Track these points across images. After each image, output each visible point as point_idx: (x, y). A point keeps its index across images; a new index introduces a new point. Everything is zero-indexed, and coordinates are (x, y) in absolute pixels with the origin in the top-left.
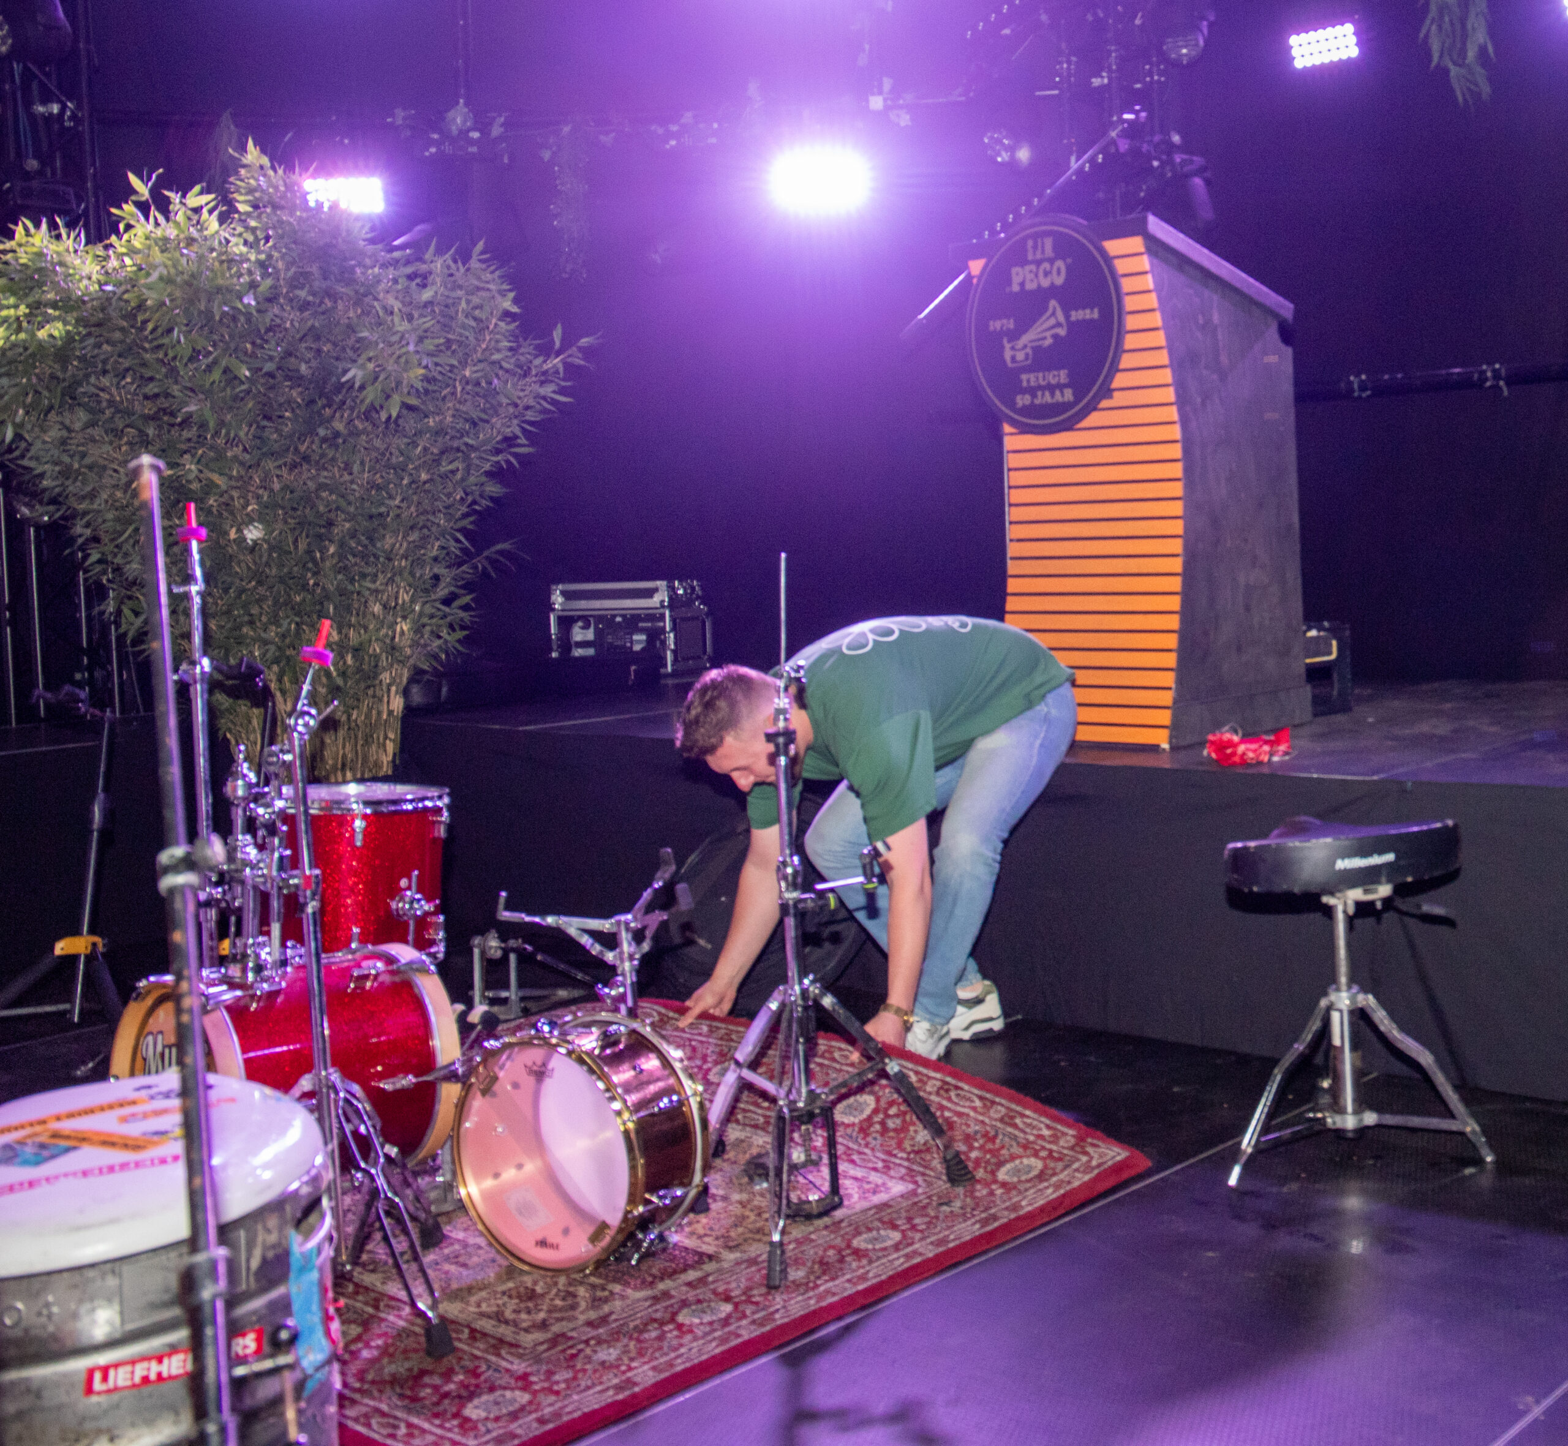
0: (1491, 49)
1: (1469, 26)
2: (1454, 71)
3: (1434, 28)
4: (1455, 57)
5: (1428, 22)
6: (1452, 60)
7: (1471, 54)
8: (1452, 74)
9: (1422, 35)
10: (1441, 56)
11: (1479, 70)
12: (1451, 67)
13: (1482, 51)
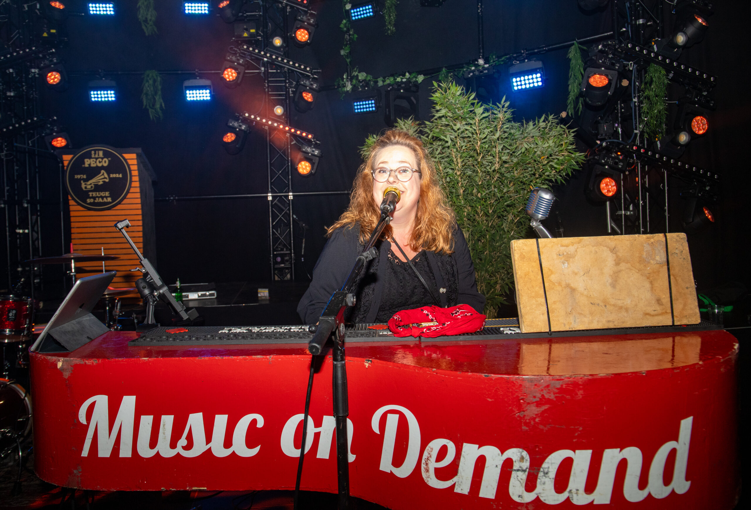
1: (156, 98)
2: (150, 110)
3: (144, 97)
5: (143, 94)
6: (150, 107)
7: (157, 106)
9: (140, 98)
10: (146, 105)
11: (159, 111)
13: (161, 106)
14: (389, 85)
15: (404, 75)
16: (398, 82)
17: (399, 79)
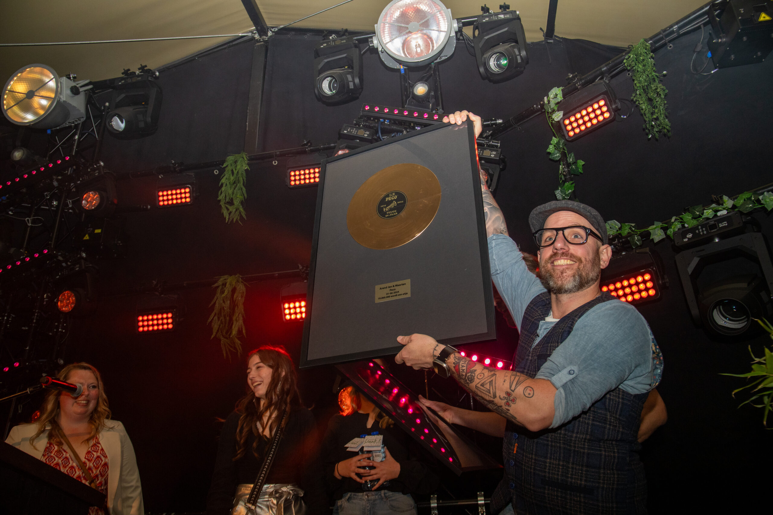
0: (244, 331)
1: (234, 318)
2: (223, 340)
3: (216, 318)
4: (224, 334)
5: (213, 314)
6: (223, 336)
7: (234, 332)
8: (222, 342)
9: (210, 320)
10: (217, 333)
11: (238, 342)
12: (222, 338)
13: (240, 332)
14: (684, 231)
15: (719, 203)
16: (708, 219)
17: (708, 213)
